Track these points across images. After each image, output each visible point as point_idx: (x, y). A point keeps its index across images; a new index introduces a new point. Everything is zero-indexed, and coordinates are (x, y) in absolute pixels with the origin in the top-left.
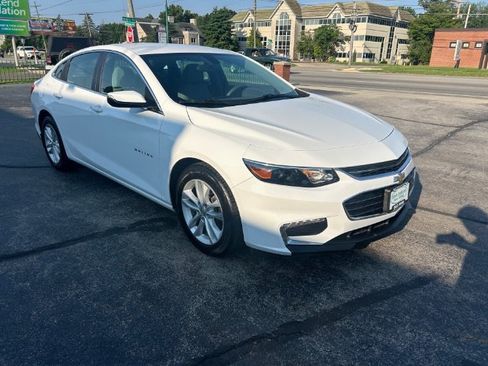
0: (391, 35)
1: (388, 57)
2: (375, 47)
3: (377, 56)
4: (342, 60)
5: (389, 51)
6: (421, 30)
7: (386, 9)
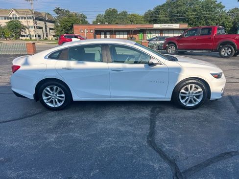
0: (46, 26)
1: (47, 36)
2: (40, 32)
3: (42, 36)
4: (23, 38)
5: (47, 34)
6: (67, 25)
7: (40, 14)
